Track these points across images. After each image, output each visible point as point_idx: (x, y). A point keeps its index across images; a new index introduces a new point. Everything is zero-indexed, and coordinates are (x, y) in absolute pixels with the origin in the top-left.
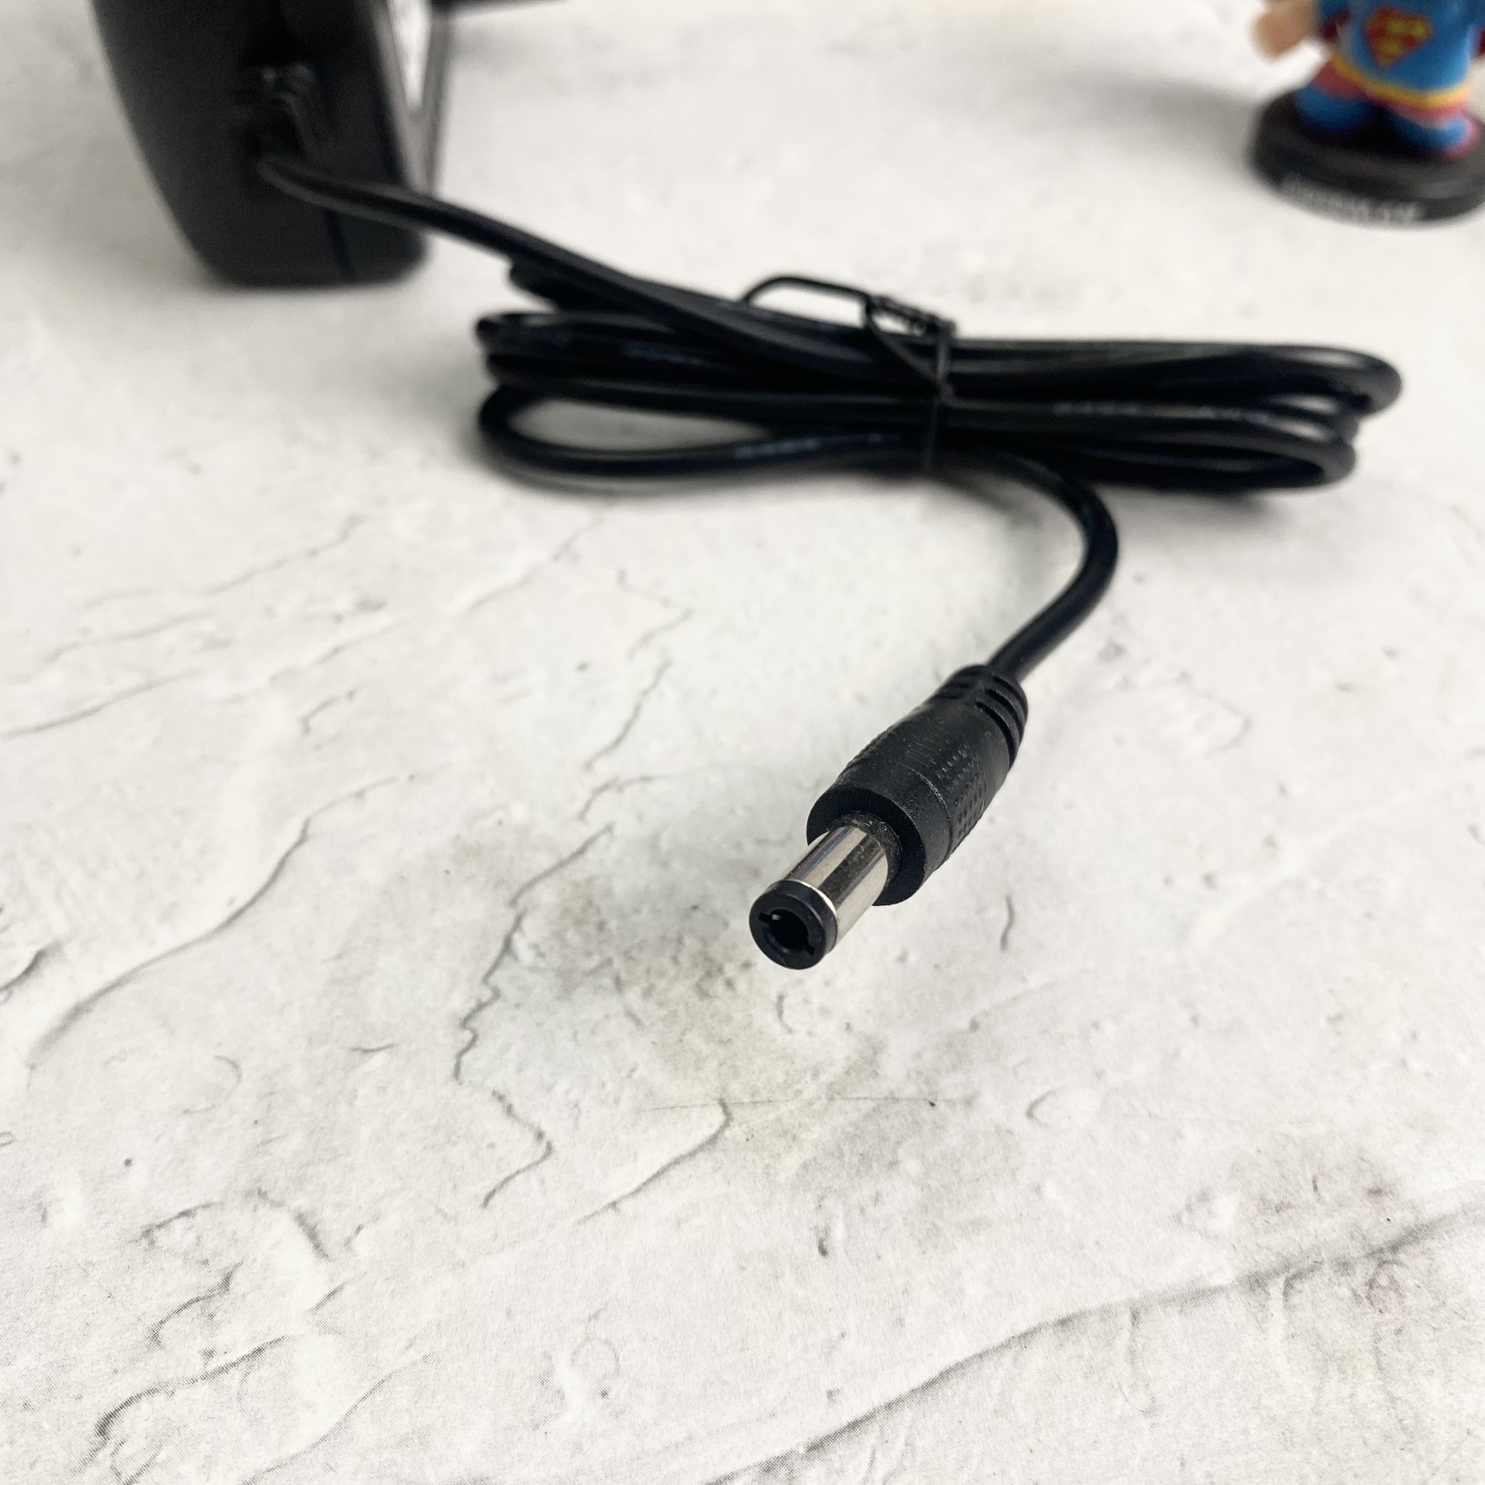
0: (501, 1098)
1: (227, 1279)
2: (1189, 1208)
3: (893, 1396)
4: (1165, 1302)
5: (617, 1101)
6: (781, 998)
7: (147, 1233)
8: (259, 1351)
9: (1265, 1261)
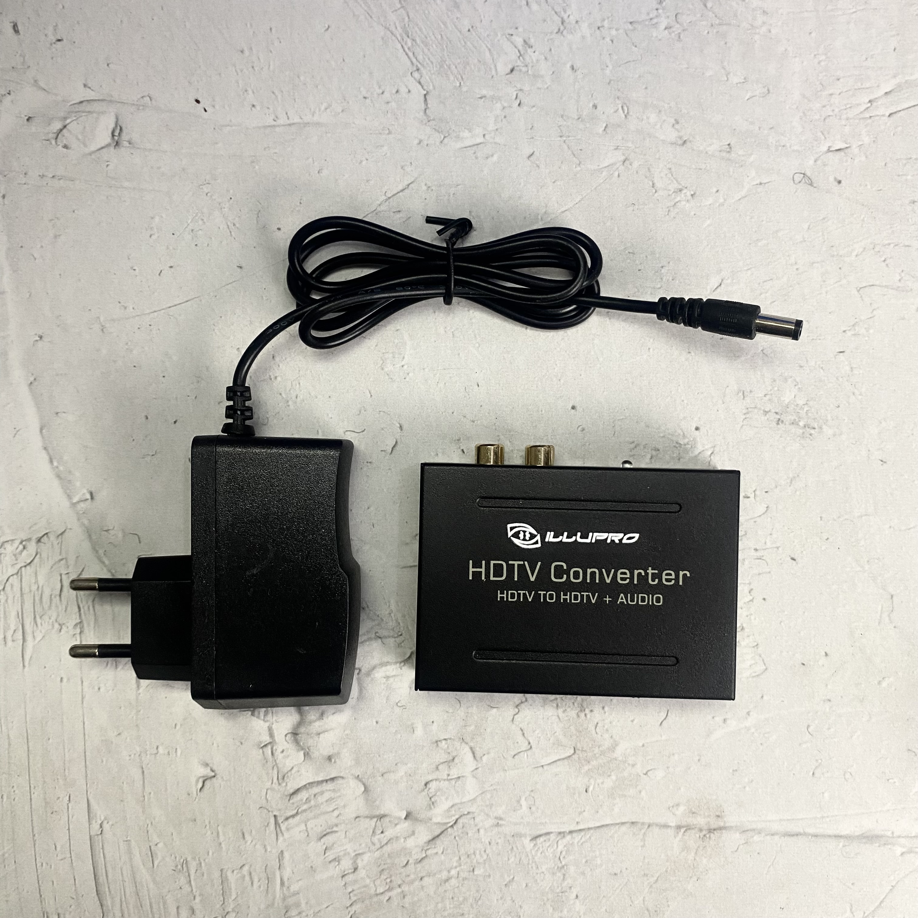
0: (522, 730)
1: (453, 759)
2: (673, 807)
3: (590, 826)
4: (657, 825)
5: (549, 740)
6: (597, 723)
7: (437, 742)
8: (459, 777)
9: (684, 823)
